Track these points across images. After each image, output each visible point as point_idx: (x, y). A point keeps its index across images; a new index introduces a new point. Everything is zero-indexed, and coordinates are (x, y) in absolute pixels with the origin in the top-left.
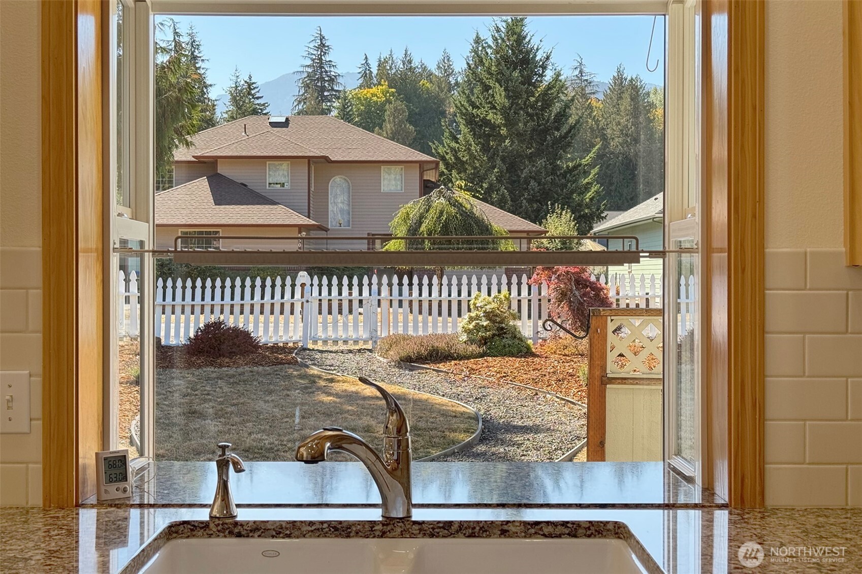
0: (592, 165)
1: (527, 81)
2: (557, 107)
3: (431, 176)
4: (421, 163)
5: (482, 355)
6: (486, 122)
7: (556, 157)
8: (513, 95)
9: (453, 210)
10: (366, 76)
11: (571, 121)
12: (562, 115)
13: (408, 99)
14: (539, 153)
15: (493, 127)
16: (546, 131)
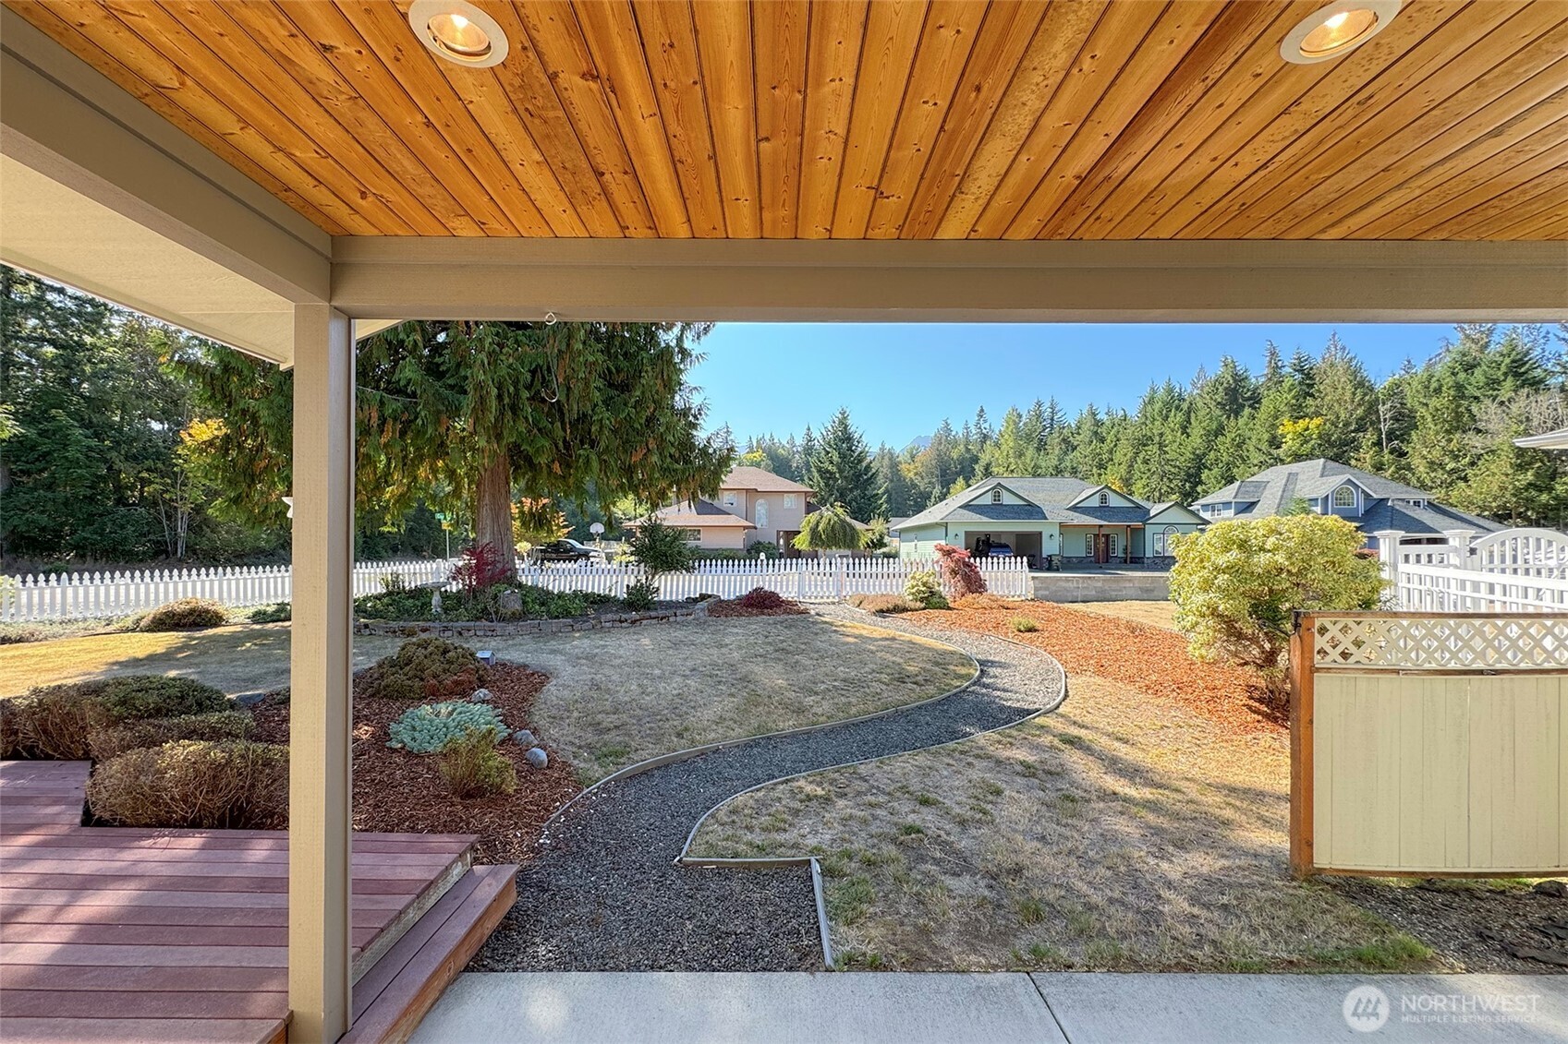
0: (883, 494)
1: (850, 449)
2: (864, 464)
3: (813, 500)
4: (806, 493)
5: (924, 609)
6: (828, 471)
7: (866, 489)
8: (842, 456)
9: (836, 519)
10: (751, 447)
11: (874, 471)
12: (868, 467)
13: (772, 459)
14: (856, 487)
15: (831, 473)
16: (860, 475)
